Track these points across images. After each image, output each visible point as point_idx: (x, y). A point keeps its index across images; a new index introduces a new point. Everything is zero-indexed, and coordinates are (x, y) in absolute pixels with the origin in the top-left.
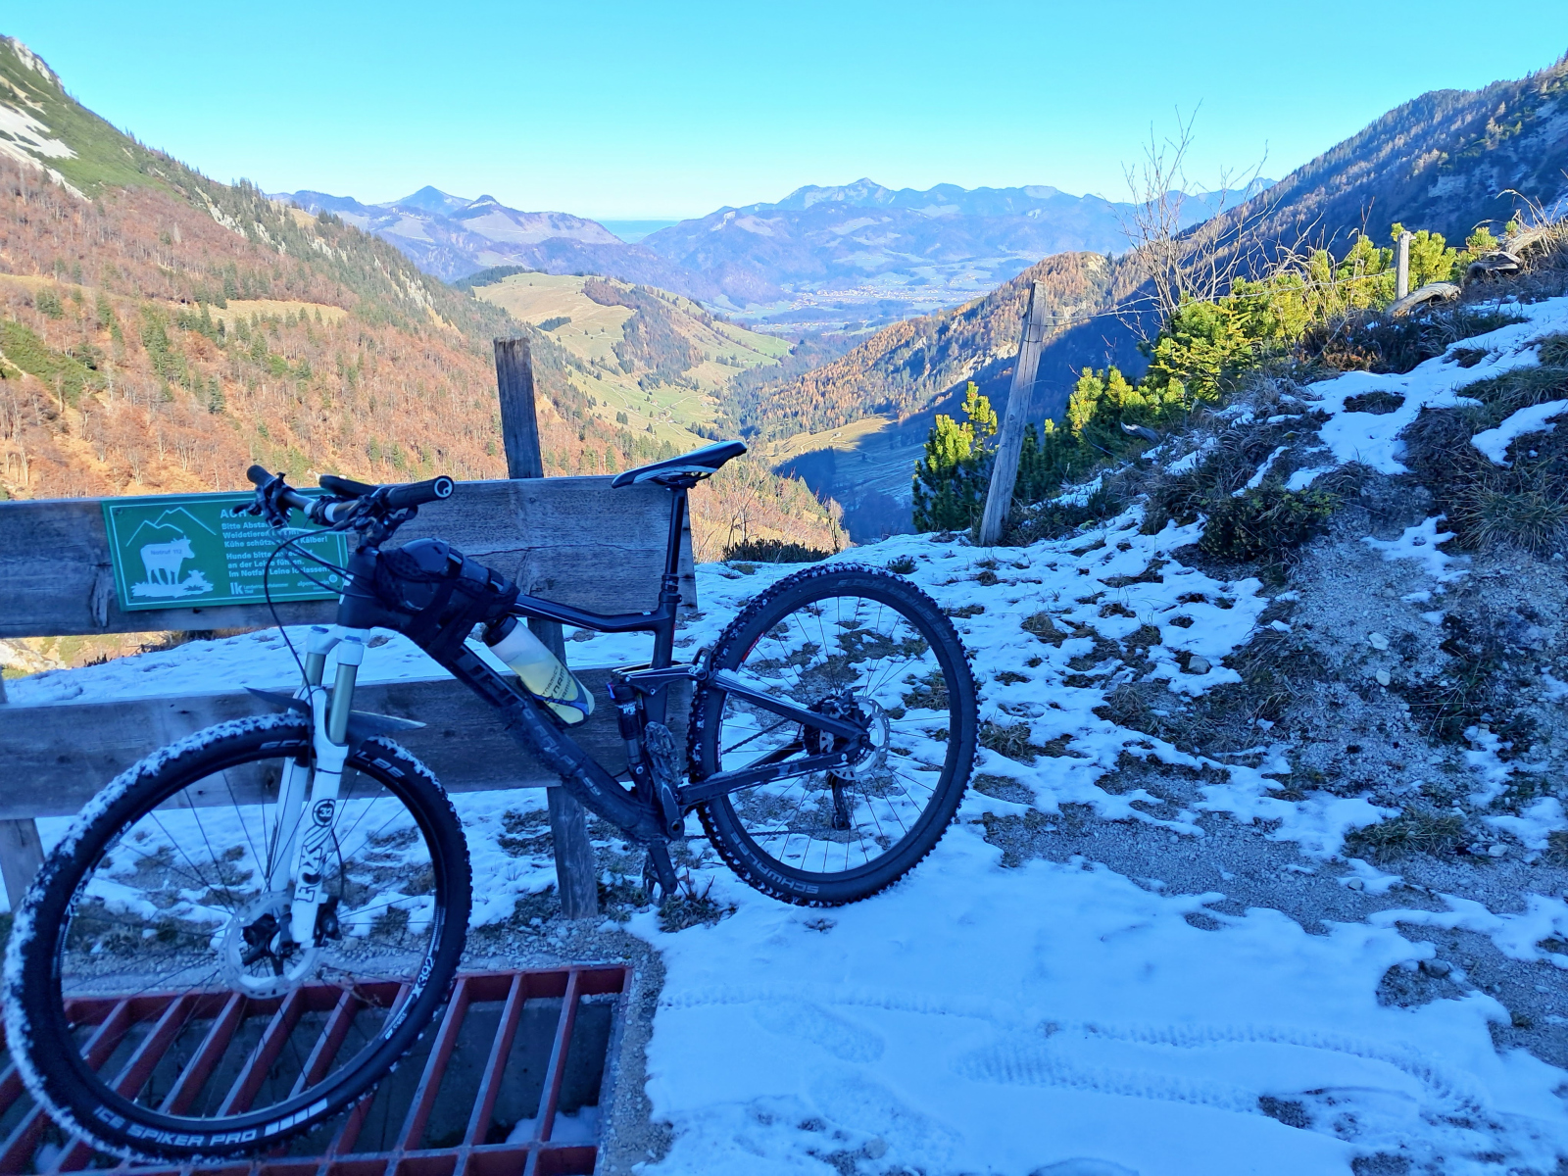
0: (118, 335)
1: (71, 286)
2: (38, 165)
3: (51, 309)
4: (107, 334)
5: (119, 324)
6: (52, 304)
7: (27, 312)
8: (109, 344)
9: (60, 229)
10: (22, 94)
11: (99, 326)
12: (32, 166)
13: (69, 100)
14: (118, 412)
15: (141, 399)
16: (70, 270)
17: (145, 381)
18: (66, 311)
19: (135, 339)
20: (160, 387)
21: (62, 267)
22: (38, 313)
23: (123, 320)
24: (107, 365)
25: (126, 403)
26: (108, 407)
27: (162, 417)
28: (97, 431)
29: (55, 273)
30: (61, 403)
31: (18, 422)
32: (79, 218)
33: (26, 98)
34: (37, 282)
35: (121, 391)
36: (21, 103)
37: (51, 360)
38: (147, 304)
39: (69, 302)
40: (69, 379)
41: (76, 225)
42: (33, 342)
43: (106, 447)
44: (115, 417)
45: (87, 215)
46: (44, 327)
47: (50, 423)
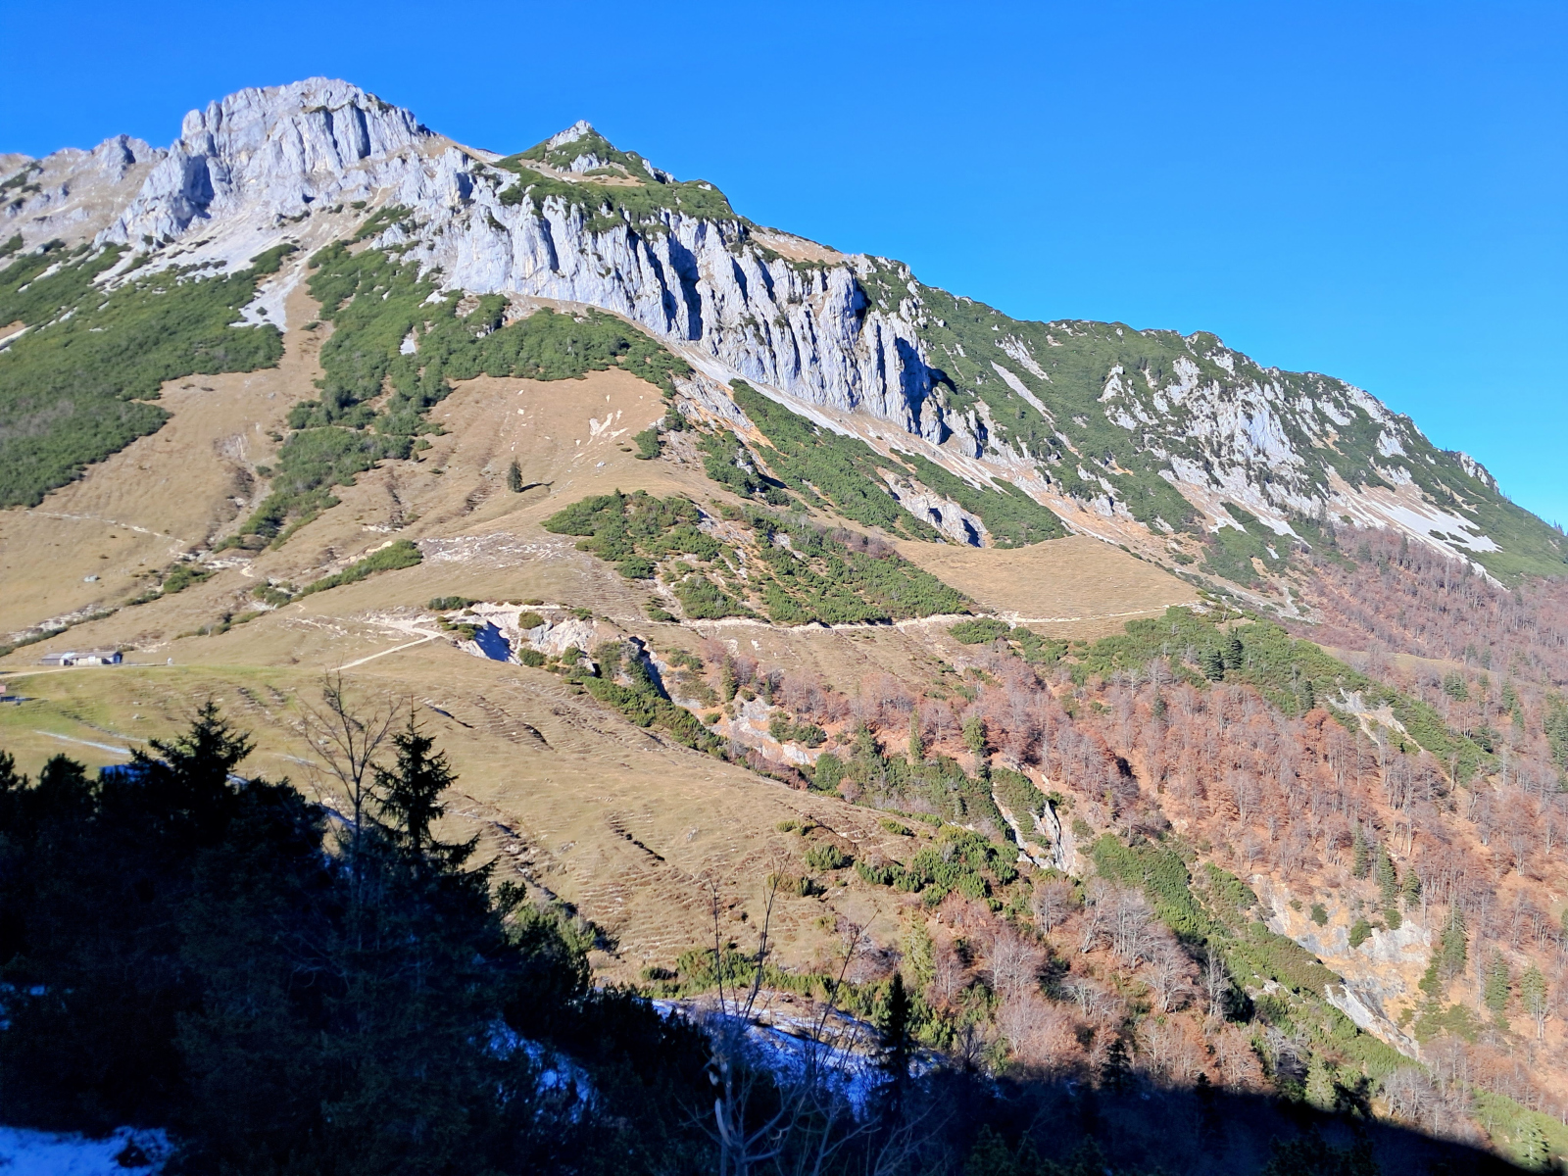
0: (1519, 720)
1: (1479, 671)
2: (1463, 559)
3: (1456, 691)
4: (1508, 719)
5: (1522, 709)
6: (1458, 687)
7: (1433, 693)
8: (1509, 728)
9: (1476, 616)
10: (1459, 499)
11: (1501, 710)
12: (1458, 560)
13: (1502, 500)
14: (1508, 797)
15: (1534, 786)
16: (1479, 656)
17: (1541, 769)
18: (1470, 694)
19: (1536, 725)
20: (1556, 776)
21: (1472, 652)
22: (1444, 694)
23: (1527, 706)
24: (1504, 749)
25: (1516, 789)
26: (1499, 791)
27: (1554, 808)
28: (1484, 814)
29: (1464, 657)
30: (1452, 781)
31: (1409, 795)
32: (1495, 607)
33: (1463, 502)
34: (1446, 665)
35: (1514, 777)
36: (1458, 508)
37: (1449, 740)
38: (1554, 691)
39: (1475, 685)
40: (1464, 759)
41: (1491, 613)
42: (1435, 722)
43: (1492, 831)
44: (1504, 801)
45: (1505, 604)
46: (1447, 707)
47: (1439, 799)
